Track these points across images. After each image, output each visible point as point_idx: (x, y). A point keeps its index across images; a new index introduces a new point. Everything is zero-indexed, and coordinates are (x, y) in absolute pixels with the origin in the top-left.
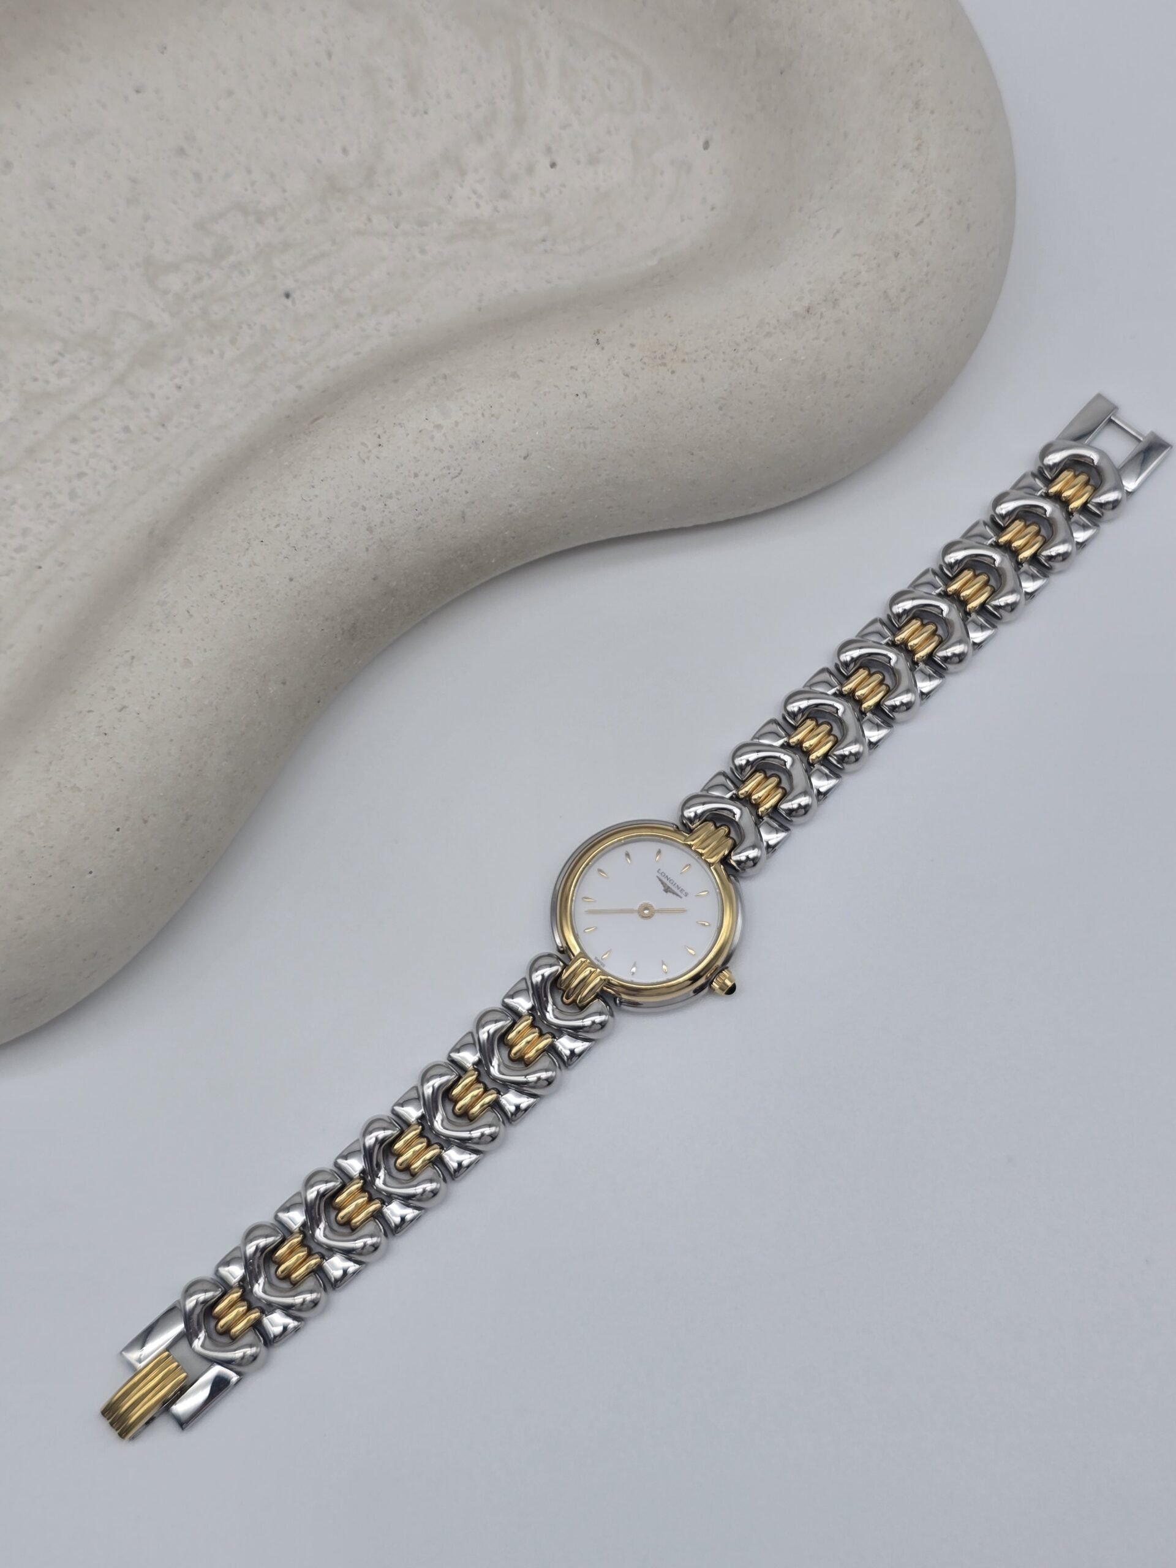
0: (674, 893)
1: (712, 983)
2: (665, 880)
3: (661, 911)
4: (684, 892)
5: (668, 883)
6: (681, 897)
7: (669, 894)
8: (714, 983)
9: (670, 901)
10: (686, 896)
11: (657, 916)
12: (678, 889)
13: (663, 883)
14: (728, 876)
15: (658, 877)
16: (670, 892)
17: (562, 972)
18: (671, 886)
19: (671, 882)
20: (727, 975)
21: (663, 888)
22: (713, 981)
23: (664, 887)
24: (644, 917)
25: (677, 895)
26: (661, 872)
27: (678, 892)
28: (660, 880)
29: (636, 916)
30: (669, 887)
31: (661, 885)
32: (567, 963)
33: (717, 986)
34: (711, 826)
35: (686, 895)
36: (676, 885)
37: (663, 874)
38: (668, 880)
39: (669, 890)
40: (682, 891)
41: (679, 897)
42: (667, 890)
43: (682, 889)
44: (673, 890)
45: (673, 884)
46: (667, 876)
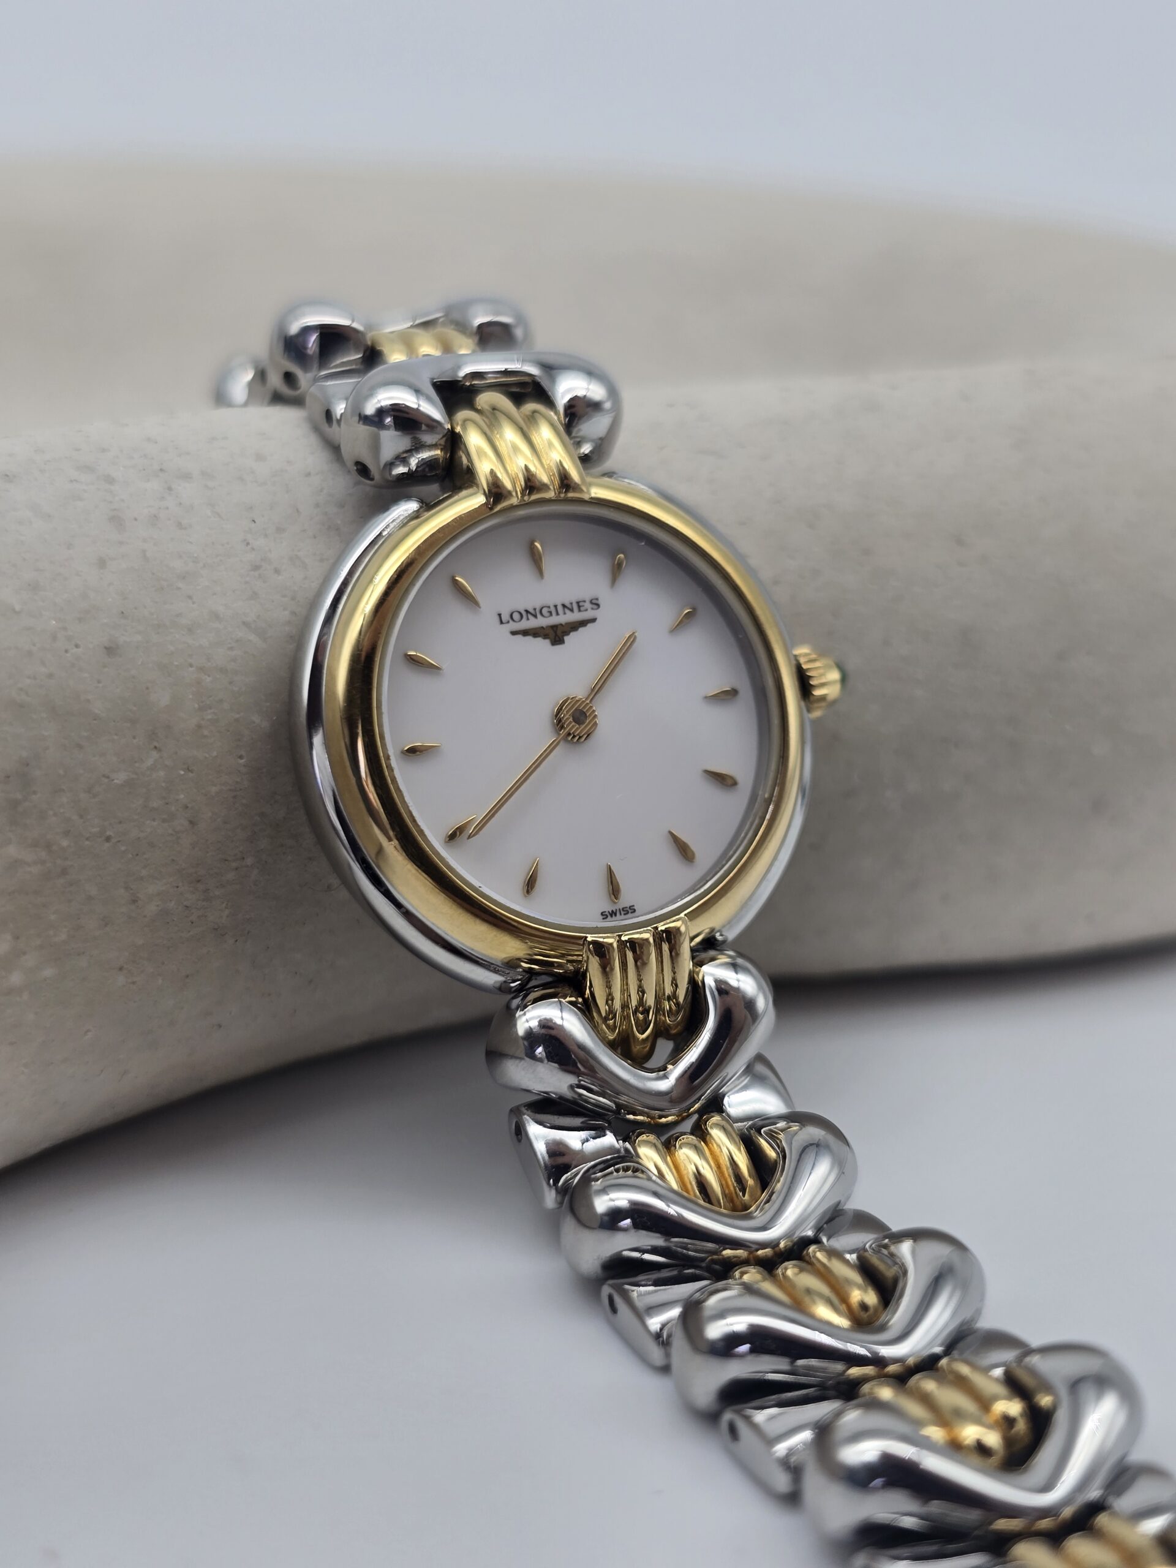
0: (575, 626)
3: (596, 690)
4: (588, 605)
5: (543, 622)
6: (593, 620)
7: (571, 639)
9: (587, 651)
10: (598, 605)
12: (572, 610)
13: (535, 633)
15: (514, 633)
16: (567, 633)
18: (554, 620)
19: (545, 611)
21: (547, 642)
23: (545, 637)
24: (583, 740)
25: (583, 623)
26: (505, 617)
27: (577, 616)
28: (525, 633)
30: (554, 628)
31: (539, 640)
35: (595, 604)
36: (560, 609)
37: (516, 616)
38: (535, 616)
39: (559, 632)
40: (583, 606)
41: (589, 625)
42: (556, 635)
43: (578, 603)
44: (566, 624)
45: (554, 613)
46: (527, 611)
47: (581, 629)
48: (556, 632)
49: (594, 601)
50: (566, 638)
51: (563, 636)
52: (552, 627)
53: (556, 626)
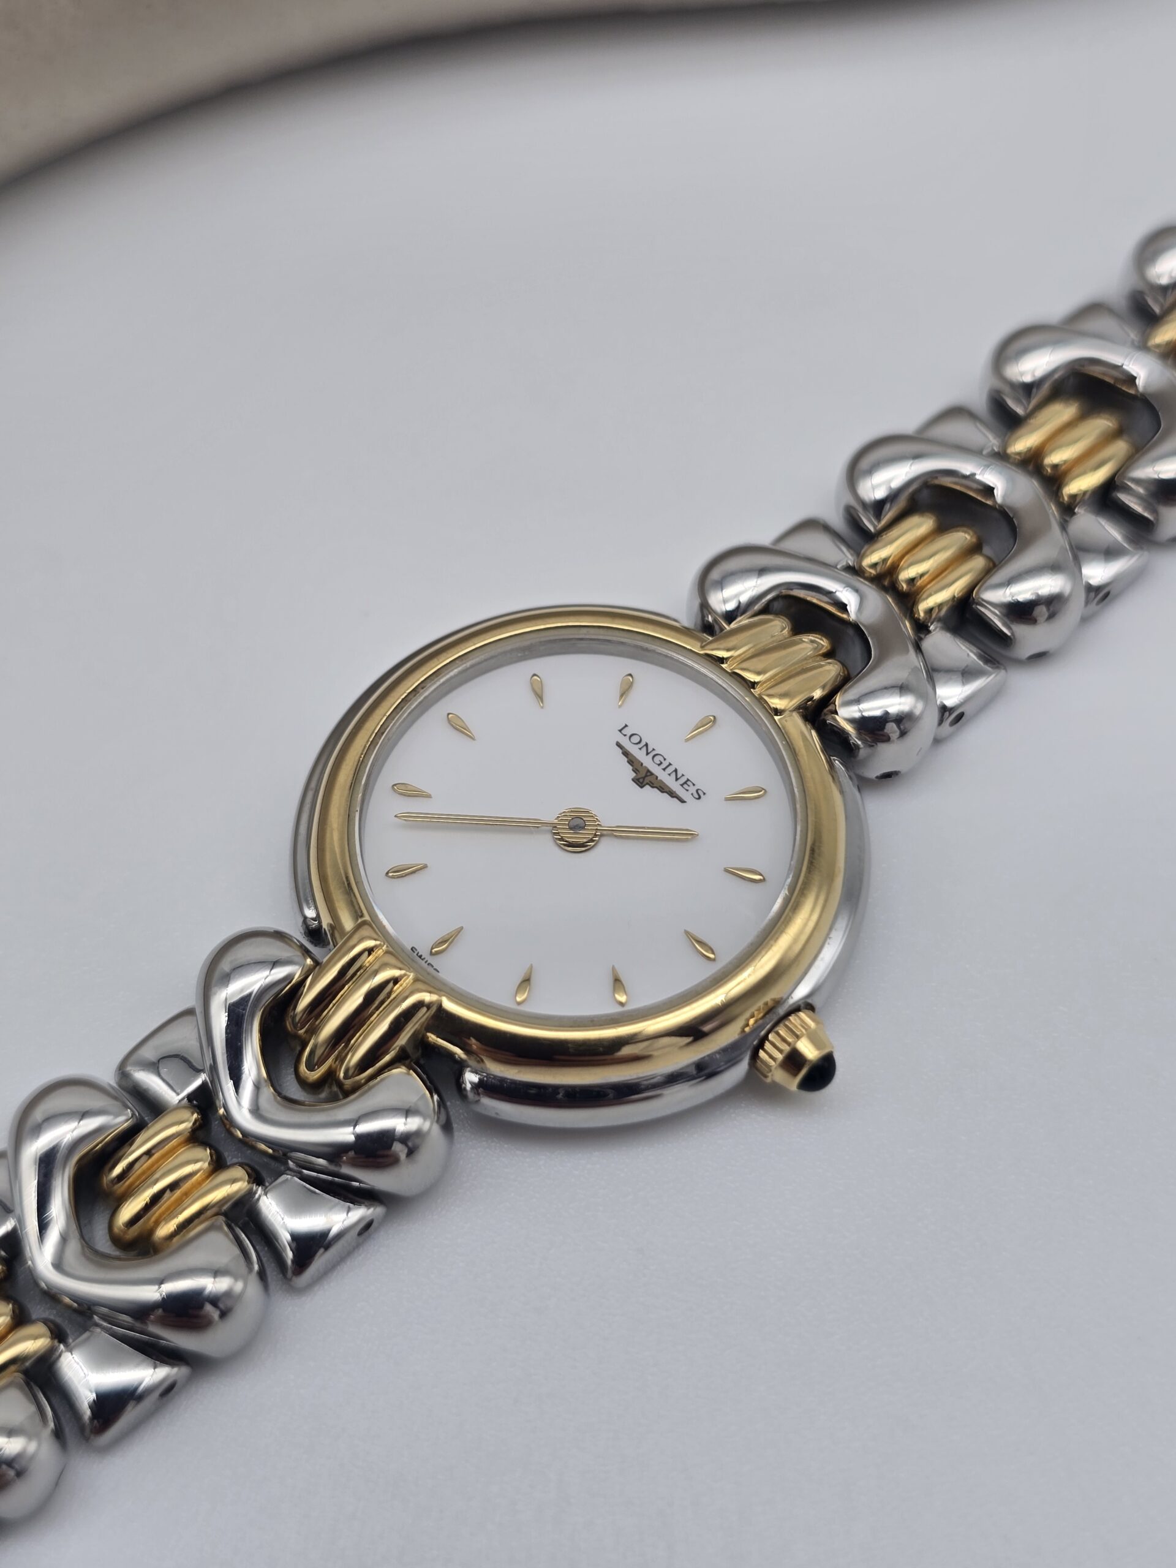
0: (663, 788)
1: (761, 1045)
4: (693, 790)
5: (647, 762)
6: (683, 801)
8: (767, 1046)
9: (649, 808)
11: (605, 849)
12: (677, 779)
13: (632, 761)
15: (618, 745)
16: (651, 784)
17: (301, 983)
18: (656, 770)
19: (658, 759)
20: (808, 1029)
21: (630, 774)
22: (766, 1038)
23: (635, 770)
24: (570, 846)
25: (672, 794)
26: (627, 731)
27: (675, 786)
28: (626, 753)
29: (545, 844)
30: (649, 773)
32: (320, 960)
33: (772, 1062)
34: (778, 627)
36: (670, 769)
37: (635, 739)
38: (648, 754)
39: (647, 780)
40: (689, 786)
41: (675, 800)
42: (644, 778)
43: (688, 780)
44: (661, 781)
45: (663, 766)
46: (646, 745)
47: (665, 795)
48: (646, 776)
49: (700, 793)
50: (648, 787)
51: (647, 784)
52: (648, 771)
53: (652, 774)
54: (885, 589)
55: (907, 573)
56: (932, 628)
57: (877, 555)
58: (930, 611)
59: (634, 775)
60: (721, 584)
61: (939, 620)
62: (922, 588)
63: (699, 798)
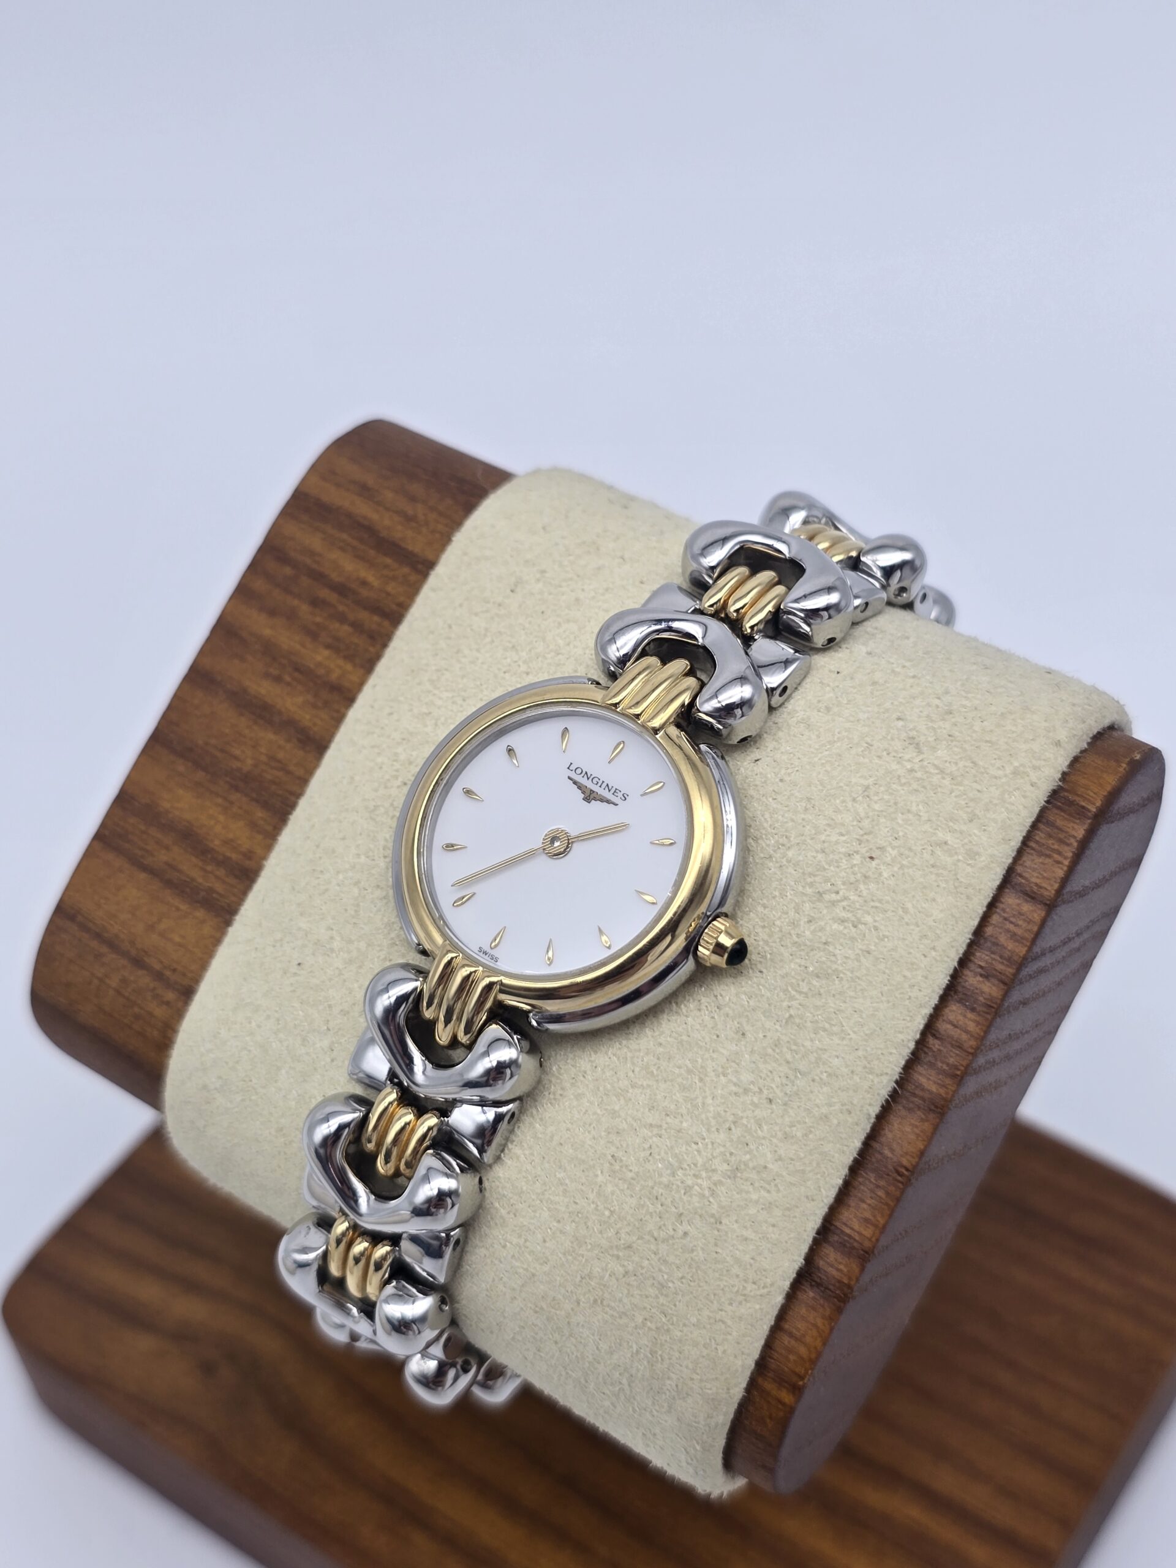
0: (602, 799)
1: (696, 949)
2: (583, 781)
3: (586, 837)
4: (620, 795)
5: (589, 784)
6: (616, 805)
7: (594, 803)
8: (700, 948)
9: (598, 815)
11: (579, 846)
12: (609, 790)
13: (580, 787)
14: (695, 744)
15: (569, 778)
16: (595, 799)
18: (596, 788)
19: (595, 781)
20: (723, 928)
22: (698, 944)
23: (583, 793)
24: (557, 855)
25: (608, 802)
26: (573, 767)
27: (609, 796)
28: (575, 783)
30: (592, 791)
31: (578, 792)
33: (707, 953)
34: (654, 663)
35: (625, 797)
36: (604, 785)
37: (579, 771)
38: (588, 779)
39: (592, 796)
40: (617, 793)
41: (611, 805)
42: (590, 796)
43: (616, 789)
44: (600, 795)
45: (599, 784)
46: (586, 773)
48: (591, 794)
49: (625, 795)
51: (592, 800)
52: (591, 790)
53: (594, 792)
54: (722, 620)
55: (732, 609)
56: (756, 637)
57: (711, 600)
58: (752, 627)
59: (583, 795)
60: (613, 640)
61: (759, 631)
62: (743, 617)
63: (626, 799)
